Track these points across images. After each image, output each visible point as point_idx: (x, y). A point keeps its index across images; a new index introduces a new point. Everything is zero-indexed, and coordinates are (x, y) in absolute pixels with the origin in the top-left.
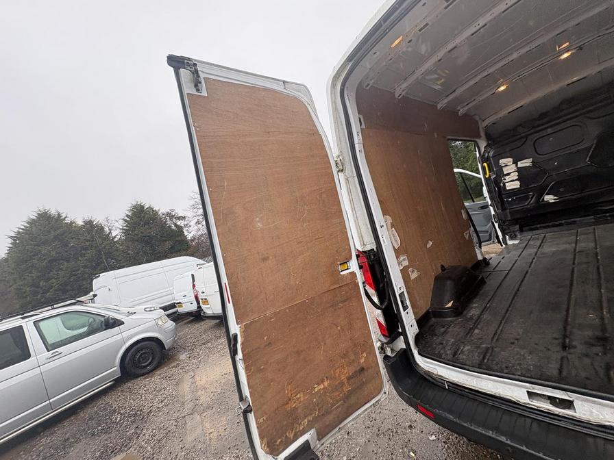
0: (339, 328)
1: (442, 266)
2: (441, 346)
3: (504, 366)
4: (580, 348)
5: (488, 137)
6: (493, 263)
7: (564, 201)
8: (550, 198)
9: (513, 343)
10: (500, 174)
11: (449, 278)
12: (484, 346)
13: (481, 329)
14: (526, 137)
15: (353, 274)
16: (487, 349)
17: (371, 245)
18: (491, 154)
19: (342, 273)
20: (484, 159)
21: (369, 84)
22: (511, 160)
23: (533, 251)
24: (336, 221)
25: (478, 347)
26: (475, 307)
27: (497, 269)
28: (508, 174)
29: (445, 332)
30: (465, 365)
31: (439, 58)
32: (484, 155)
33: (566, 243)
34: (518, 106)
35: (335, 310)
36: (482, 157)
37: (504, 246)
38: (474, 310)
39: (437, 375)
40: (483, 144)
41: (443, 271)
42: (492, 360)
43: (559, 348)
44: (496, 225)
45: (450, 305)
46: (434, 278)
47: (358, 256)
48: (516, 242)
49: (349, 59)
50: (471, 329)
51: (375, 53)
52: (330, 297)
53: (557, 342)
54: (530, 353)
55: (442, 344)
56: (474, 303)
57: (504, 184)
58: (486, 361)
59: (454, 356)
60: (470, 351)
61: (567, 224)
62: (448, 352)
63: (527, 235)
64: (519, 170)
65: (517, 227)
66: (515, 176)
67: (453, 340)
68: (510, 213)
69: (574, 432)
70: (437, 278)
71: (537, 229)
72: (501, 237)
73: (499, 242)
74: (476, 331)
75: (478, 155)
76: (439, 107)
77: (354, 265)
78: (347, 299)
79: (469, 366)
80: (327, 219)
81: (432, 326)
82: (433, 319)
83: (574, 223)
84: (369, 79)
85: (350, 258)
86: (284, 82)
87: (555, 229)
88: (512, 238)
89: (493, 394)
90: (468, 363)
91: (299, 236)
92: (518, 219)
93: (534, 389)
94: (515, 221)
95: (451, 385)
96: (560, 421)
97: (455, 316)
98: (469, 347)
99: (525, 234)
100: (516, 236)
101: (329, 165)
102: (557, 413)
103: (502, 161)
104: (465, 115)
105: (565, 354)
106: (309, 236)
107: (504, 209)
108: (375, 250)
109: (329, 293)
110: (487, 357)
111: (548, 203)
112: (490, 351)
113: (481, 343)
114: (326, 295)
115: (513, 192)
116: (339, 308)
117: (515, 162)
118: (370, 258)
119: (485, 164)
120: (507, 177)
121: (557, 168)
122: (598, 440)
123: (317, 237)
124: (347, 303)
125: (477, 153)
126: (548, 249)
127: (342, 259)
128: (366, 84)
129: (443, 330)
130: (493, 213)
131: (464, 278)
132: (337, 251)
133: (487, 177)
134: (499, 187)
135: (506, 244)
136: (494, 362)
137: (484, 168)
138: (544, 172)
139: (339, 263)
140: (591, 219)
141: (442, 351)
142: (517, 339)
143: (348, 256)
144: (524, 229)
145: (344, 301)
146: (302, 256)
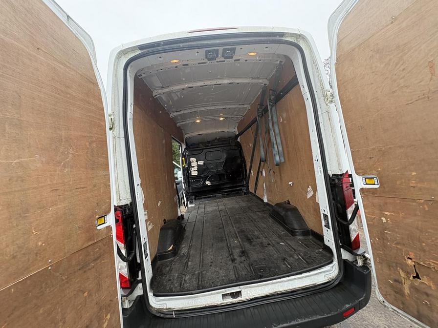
0: (86, 294)
1: (165, 220)
2: (170, 282)
3: (211, 282)
4: (238, 259)
5: (187, 145)
6: (186, 217)
7: (214, 185)
8: (208, 183)
9: (211, 266)
10: (190, 166)
11: (171, 228)
12: (197, 272)
13: (192, 261)
14: (203, 149)
15: (109, 228)
16: (199, 274)
17: (126, 200)
18: (187, 154)
19: (99, 228)
20: (183, 156)
21: (141, 75)
22: (195, 159)
23: (203, 210)
24: (101, 173)
25: (193, 275)
26: (184, 247)
27: (189, 221)
28: (193, 167)
29: (170, 270)
30: (190, 291)
31: (183, 88)
32: (183, 153)
33: (214, 206)
34: (200, 133)
35: (85, 272)
36: (183, 154)
37: (187, 208)
38: (184, 250)
39: (167, 309)
40: (184, 147)
41: (165, 223)
42: (204, 281)
43: (231, 262)
44: (184, 195)
45: (171, 248)
46: (160, 229)
47: (116, 210)
48: (193, 205)
49: (141, 47)
50: (186, 263)
51: (160, 57)
52: (81, 257)
53: (229, 259)
54: (221, 269)
55: (170, 280)
56: (183, 245)
57: (191, 172)
58: (200, 283)
59: (180, 286)
60: (190, 279)
61: (213, 197)
62: (176, 285)
63: (198, 202)
64: (198, 166)
65: (194, 197)
66: (196, 168)
67: (177, 274)
68: (192, 188)
69: (231, 312)
70: (162, 229)
71: (201, 199)
72: (186, 202)
73: (185, 205)
74: (190, 263)
75: (180, 152)
76: (171, 115)
77: (111, 220)
78: (100, 257)
79: (192, 290)
80: (93, 169)
81: (159, 267)
82: (159, 262)
83: (215, 196)
84: (143, 72)
85: (109, 211)
86: (68, 16)
87: (209, 199)
88: (191, 203)
89: (204, 306)
90: (190, 288)
91: (55, 182)
92: (194, 192)
93: (225, 291)
94: (194, 193)
95: (177, 313)
96: (236, 306)
97: (174, 256)
98: (189, 276)
99: (197, 201)
100: (193, 202)
101: (103, 118)
102: (235, 302)
103: (192, 159)
104: (179, 127)
105: (234, 264)
106: (69, 185)
107: (189, 186)
108: (129, 205)
109: (80, 252)
110: (200, 280)
111: (207, 185)
112: (201, 275)
113: (195, 271)
114: (77, 255)
115: (194, 177)
116: (89, 269)
117: (197, 161)
118: (125, 212)
119: (183, 158)
120: (192, 168)
121: (212, 168)
122: (244, 310)
123: (79, 187)
124: (99, 261)
125: (180, 151)
126: (209, 209)
127: (101, 213)
128: (140, 74)
129: (168, 269)
130: (184, 187)
131: (178, 228)
132: (97, 204)
133: (184, 166)
134: (188, 172)
135: (188, 207)
136: (205, 282)
137: (182, 160)
138: (208, 169)
139: (97, 217)
140: (220, 195)
141: (172, 286)
142: (212, 262)
143: (107, 209)
144: (196, 198)
145: (96, 260)
146: (55, 207)
